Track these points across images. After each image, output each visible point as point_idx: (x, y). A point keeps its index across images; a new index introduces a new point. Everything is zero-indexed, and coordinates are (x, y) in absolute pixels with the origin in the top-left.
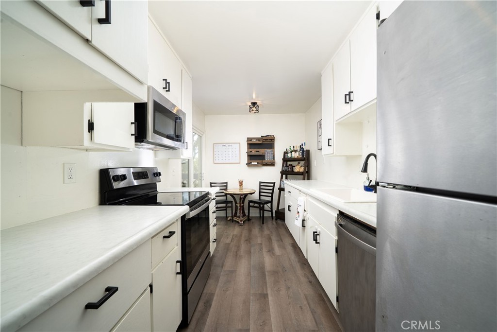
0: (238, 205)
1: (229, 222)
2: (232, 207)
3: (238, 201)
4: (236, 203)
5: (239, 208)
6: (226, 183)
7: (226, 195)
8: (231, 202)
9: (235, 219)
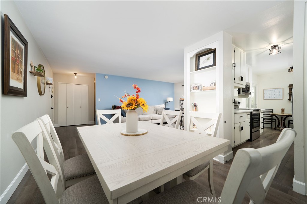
0: (280, 121)
1: (273, 130)
2: (275, 122)
3: (280, 119)
4: (278, 120)
5: (280, 123)
6: (273, 110)
7: (272, 115)
8: (275, 119)
9: (278, 128)
